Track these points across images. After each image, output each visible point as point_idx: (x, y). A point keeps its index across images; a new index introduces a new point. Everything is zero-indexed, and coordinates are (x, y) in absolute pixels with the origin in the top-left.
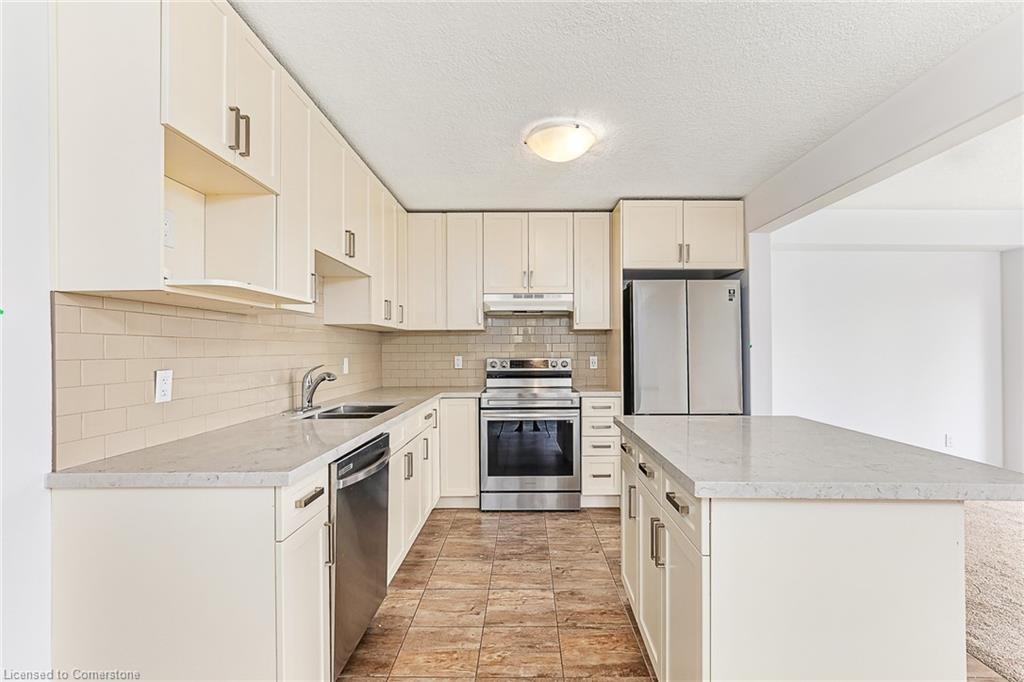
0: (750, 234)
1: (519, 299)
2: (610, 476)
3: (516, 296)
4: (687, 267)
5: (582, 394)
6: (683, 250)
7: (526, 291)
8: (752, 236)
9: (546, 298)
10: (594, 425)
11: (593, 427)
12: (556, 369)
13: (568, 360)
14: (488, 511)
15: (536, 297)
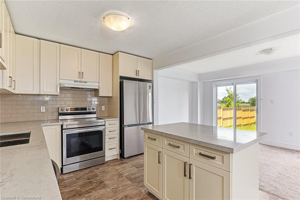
0: (154, 70)
1: (77, 83)
2: (115, 148)
3: (75, 81)
4: (138, 77)
5: (106, 120)
6: (137, 72)
7: (80, 80)
8: (155, 71)
9: (88, 84)
10: (110, 130)
11: (110, 131)
12: (90, 111)
13: (95, 108)
14: (66, 173)
15: (84, 82)
